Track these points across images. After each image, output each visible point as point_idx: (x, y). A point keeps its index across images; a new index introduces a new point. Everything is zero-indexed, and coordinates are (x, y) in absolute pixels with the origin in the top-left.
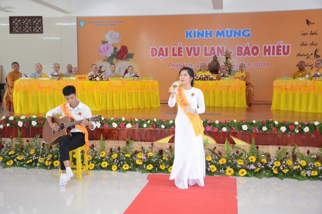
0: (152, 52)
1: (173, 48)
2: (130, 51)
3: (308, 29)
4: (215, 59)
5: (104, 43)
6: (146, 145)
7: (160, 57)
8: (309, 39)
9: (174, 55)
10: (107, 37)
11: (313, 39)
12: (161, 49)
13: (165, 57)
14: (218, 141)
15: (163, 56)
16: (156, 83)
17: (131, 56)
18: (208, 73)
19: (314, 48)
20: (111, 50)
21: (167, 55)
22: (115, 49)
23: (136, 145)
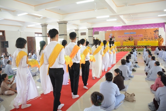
0: (118, 37)
1: (122, 36)
2: (114, 37)
3: (146, 32)
4: (130, 38)
6: (120, 49)
7: (120, 38)
8: (146, 34)
10: (110, 34)
11: (147, 34)
12: (120, 36)
14: (128, 48)
16: (120, 42)
17: (115, 38)
18: (128, 40)
19: (147, 35)
20: (111, 37)
23: (119, 49)
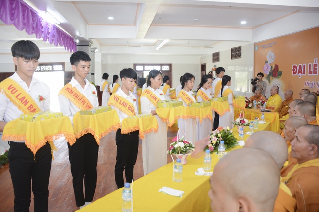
0: (294, 70)
1: (310, 65)
2: (280, 70)
5: (266, 62)
7: (299, 75)
9: (310, 73)
10: (268, 58)
12: (300, 66)
13: (303, 75)
15: (302, 74)
17: (280, 74)
20: (270, 69)
21: (304, 74)
22: (272, 67)
